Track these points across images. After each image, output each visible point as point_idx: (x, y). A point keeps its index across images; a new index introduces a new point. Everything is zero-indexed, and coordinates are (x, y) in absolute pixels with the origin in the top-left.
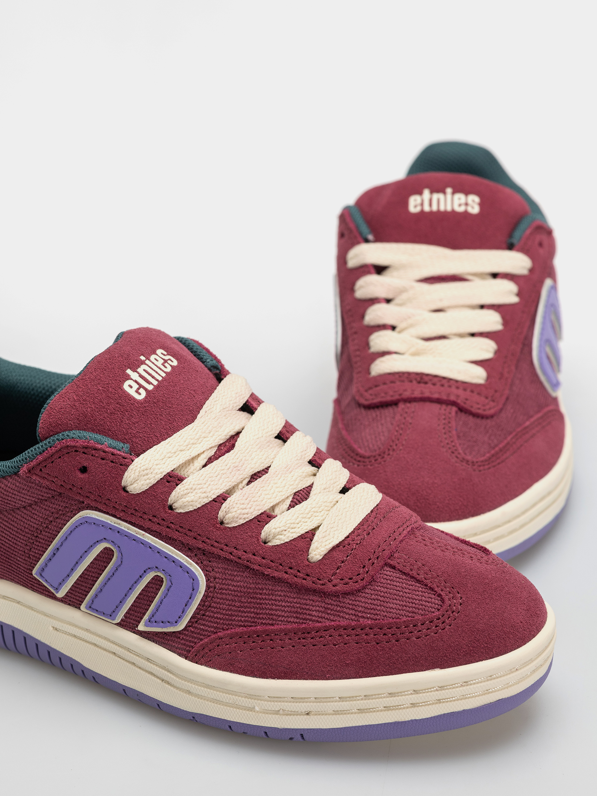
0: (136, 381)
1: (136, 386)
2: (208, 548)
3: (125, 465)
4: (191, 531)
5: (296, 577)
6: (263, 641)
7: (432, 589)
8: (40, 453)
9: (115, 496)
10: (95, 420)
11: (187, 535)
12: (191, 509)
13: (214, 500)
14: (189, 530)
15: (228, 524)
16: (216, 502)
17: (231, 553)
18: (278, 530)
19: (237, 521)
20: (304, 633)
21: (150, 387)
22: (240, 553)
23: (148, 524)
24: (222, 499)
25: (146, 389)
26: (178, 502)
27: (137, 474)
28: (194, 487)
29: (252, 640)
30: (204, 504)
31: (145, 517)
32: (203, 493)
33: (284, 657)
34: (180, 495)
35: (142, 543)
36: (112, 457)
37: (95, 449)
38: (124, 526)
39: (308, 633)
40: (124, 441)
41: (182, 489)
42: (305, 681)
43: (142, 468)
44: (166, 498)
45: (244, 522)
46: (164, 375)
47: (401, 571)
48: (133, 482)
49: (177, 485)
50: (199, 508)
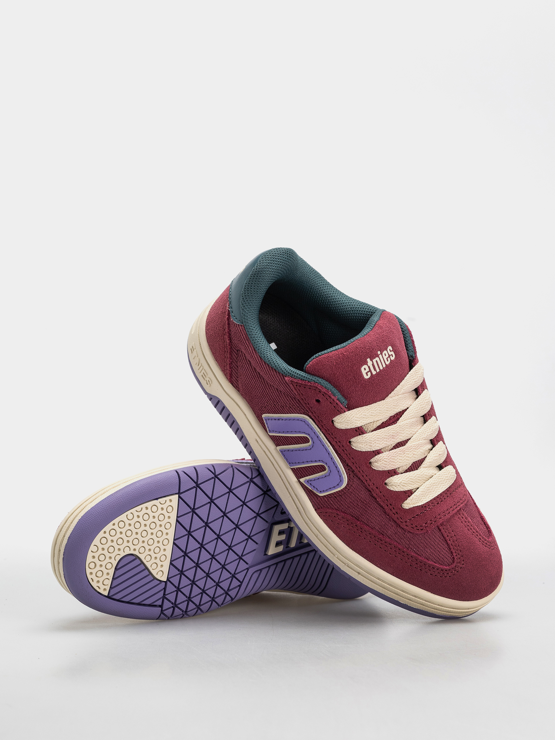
0: (369, 367)
1: (367, 370)
2: (357, 471)
3: (340, 412)
5: (391, 510)
7: (452, 552)
8: (301, 379)
9: (326, 421)
10: (338, 380)
11: (350, 460)
12: (360, 450)
14: (352, 458)
15: (373, 466)
16: (374, 452)
17: (366, 480)
18: (397, 482)
19: (378, 468)
20: (379, 539)
21: (374, 373)
23: (334, 443)
24: (378, 452)
25: (371, 373)
26: (355, 443)
27: (343, 419)
28: (367, 441)
29: (352, 525)
30: (367, 451)
31: (335, 440)
32: (370, 446)
33: (363, 544)
34: (358, 441)
35: (326, 449)
36: (335, 405)
37: (330, 397)
38: (322, 436)
40: (346, 398)
41: (361, 439)
42: (366, 560)
43: (347, 418)
44: (350, 438)
45: (381, 470)
46: (384, 366)
47: (442, 534)
48: (339, 422)
49: (360, 435)
50: (363, 451)
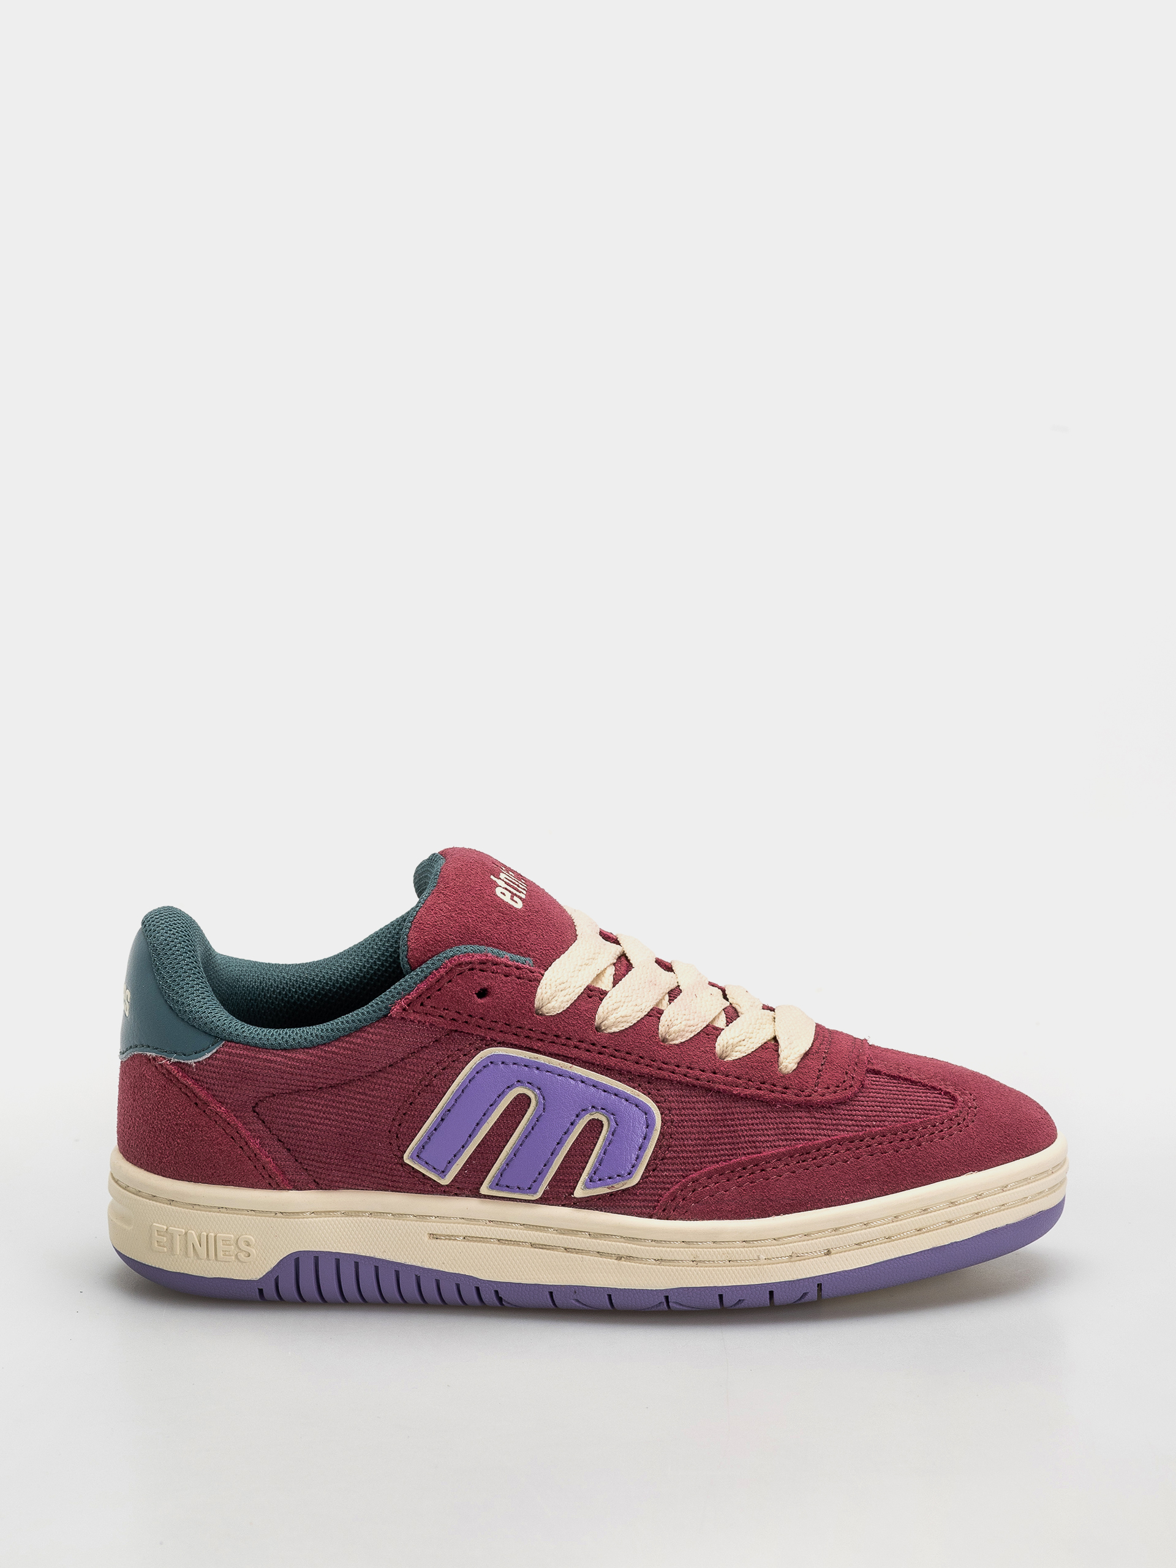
0: (506, 889)
1: (509, 894)
2: (654, 1072)
3: (534, 980)
4: (630, 1054)
5: (773, 1092)
6: (752, 1173)
7: (934, 1088)
8: (421, 981)
9: (529, 1021)
11: (626, 1060)
12: (627, 1026)
13: (649, 1015)
14: (627, 1052)
15: (673, 1040)
16: (650, 1016)
17: (685, 1076)
18: (737, 1040)
19: (684, 1035)
20: (801, 1155)
22: (698, 1073)
23: (575, 1053)
24: (656, 1014)
25: (519, 898)
26: (609, 1018)
27: (554, 989)
29: (738, 1174)
30: (639, 1019)
31: (570, 1043)
32: (634, 1006)
33: (785, 1187)
34: (610, 1009)
35: (569, 1079)
36: (517, 972)
37: (495, 964)
38: (544, 1059)
39: (809, 1153)
40: (524, 954)
41: (611, 1003)
42: (818, 1210)
43: (558, 981)
44: (593, 1015)
45: (691, 1036)
47: (888, 1076)
48: (550, 999)
49: (600, 1001)
50: (634, 1024)
